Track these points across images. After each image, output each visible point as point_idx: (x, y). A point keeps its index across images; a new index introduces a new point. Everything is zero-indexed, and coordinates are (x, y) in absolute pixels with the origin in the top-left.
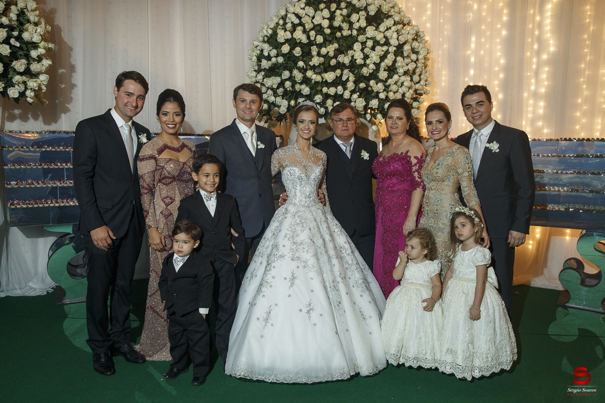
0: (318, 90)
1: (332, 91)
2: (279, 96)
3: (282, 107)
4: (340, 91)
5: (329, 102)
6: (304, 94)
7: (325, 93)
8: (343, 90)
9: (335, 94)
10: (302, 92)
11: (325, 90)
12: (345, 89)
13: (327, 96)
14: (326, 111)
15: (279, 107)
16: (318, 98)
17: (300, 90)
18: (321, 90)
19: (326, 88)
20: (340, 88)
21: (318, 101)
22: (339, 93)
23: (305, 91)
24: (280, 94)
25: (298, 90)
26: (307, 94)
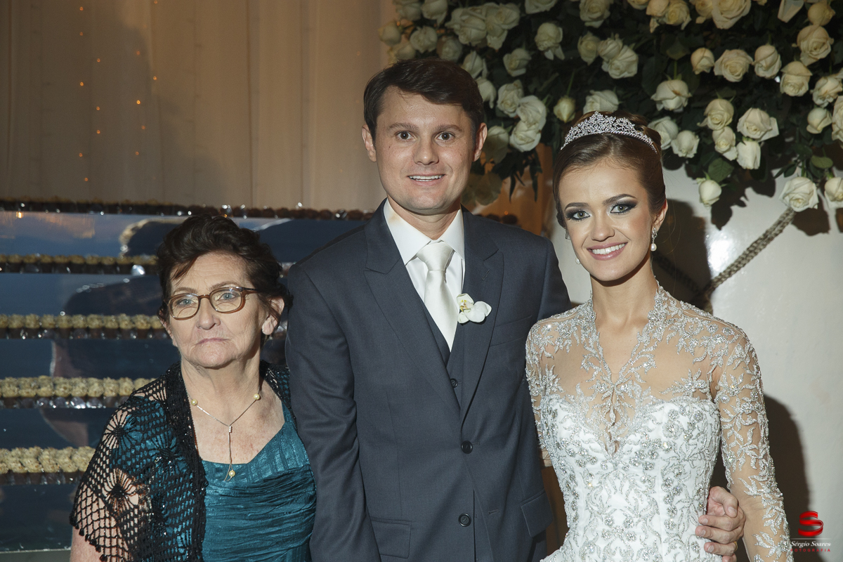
0: (671, 60)
1: (732, 65)
2: (510, 79)
3: (522, 126)
4: (768, 68)
5: (719, 110)
6: (615, 74)
7: (703, 73)
8: (778, 63)
9: (745, 76)
10: (605, 67)
11: (701, 59)
12: (789, 54)
13: (708, 86)
14: (700, 147)
15: (511, 123)
16: (671, 94)
17: (599, 60)
18: (687, 59)
19: (708, 54)
20: (767, 54)
21: (672, 104)
22: (761, 73)
23: (617, 63)
24: (515, 74)
25: (589, 59)
26: (626, 75)
